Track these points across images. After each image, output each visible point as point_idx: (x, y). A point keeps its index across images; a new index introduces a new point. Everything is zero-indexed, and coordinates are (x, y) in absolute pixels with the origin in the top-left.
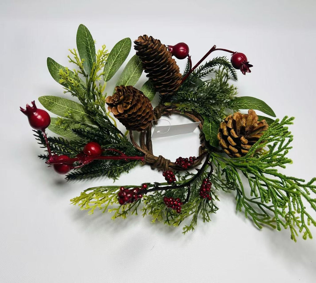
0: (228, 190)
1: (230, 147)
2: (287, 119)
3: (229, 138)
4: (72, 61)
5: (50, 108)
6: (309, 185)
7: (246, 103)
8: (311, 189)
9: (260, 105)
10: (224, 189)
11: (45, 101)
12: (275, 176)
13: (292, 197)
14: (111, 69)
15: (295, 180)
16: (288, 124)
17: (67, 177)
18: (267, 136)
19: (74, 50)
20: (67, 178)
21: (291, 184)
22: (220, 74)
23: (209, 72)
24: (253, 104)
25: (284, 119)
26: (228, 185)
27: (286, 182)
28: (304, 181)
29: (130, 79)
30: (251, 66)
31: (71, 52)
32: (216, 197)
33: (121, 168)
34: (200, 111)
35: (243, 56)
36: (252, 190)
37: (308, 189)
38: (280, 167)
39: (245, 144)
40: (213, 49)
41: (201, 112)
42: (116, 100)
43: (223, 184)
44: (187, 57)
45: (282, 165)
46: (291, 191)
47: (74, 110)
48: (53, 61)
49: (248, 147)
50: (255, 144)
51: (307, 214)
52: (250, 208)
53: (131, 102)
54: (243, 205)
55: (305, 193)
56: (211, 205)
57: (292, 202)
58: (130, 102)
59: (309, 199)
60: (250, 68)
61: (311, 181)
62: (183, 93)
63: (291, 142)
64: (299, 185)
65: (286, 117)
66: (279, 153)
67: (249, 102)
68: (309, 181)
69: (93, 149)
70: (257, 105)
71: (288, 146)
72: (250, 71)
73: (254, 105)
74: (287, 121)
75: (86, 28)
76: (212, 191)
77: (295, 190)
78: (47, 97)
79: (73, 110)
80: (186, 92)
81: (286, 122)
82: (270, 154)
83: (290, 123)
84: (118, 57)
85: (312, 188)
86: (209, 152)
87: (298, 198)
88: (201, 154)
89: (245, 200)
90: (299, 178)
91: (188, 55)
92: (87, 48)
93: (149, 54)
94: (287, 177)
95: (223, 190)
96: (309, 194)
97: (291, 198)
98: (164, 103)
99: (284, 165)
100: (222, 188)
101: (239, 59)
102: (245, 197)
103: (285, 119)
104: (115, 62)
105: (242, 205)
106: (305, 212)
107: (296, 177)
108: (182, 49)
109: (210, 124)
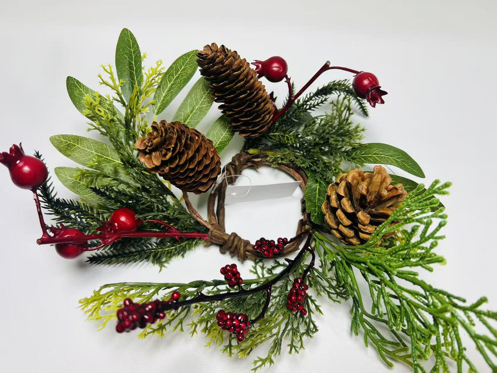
0: (337, 297)
1: (341, 227)
2: (438, 186)
3: (339, 212)
4: (104, 83)
5: (69, 153)
6: (473, 308)
7: (375, 154)
8: (478, 317)
9: (398, 158)
10: (331, 295)
11: (61, 142)
12: (415, 284)
13: (443, 326)
14: (165, 96)
15: (449, 296)
16: (440, 193)
17: (89, 259)
18: (401, 213)
19: (109, 66)
20: (88, 261)
21: (442, 304)
22: (339, 106)
23: (319, 103)
24: (387, 155)
25: (433, 184)
26: (338, 288)
27: (433, 297)
28: (464, 301)
29: (194, 111)
30: (385, 93)
31: (105, 69)
32: (317, 307)
33: (172, 249)
34: (301, 164)
35: (373, 79)
36: (373, 303)
37: (472, 315)
38: (424, 269)
39: (364, 225)
40: (326, 67)
41: (303, 165)
42: (149, 145)
43: (331, 286)
44: (285, 79)
45: (427, 265)
46: (440, 315)
47: (105, 157)
48: (78, 82)
49: (370, 229)
50: (380, 226)
51: (468, 362)
52: (374, 330)
53: (172, 147)
54: (362, 325)
55: (467, 322)
56: (307, 320)
57: (443, 334)
58: (172, 149)
59: (473, 335)
60: (383, 97)
61: (478, 301)
62: (279, 136)
63: (442, 228)
64: (455, 306)
65: (436, 182)
66: (421, 245)
67: (381, 153)
68: (475, 301)
69: (123, 219)
70: (394, 157)
71: (438, 234)
72: (383, 102)
73: (388, 158)
74: (438, 188)
75: (131, 34)
76: (311, 297)
77: (448, 315)
78: (64, 136)
79: (103, 157)
80: (282, 134)
81: (437, 190)
82: (405, 245)
83: (444, 193)
84: (177, 78)
85: (479, 315)
86: (311, 231)
87: (453, 330)
88: (299, 232)
89: (365, 317)
90: (456, 295)
91: (286, 77)
92: (130, 63)
93: (217, 73)
94: (435, 289)
95: (330, 297)
96: (474, 325)
97: (441, 329)
98: (248, 149)
99: (431, 265)
100: (329, 293)
101: (366, 82)
102: (364, 312)
103: (435, 185)
104: (172, 85)
105: (360, 324)
106: (464, 357)
107: (450, 292)
108: (275, 67)
109: (318, 184)
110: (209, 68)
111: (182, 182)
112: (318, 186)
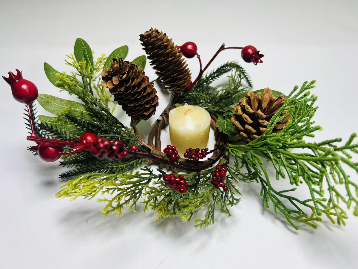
2: (307, 85)
3: (245, 116)
5: (47, 107)
6: (348, 146)
8: (352, 150)
10: (246, 180)
12: (303, 147)
13: (329, 165)
15: (329, 143)
16: (310, 88)
17: (60, 176)
18: (286, 104)
20: (60, 177)
21: (324, 151)
22: (233, 77)
25: (303, 85)
26: (250, 176)
27: (318, 150)
28: (340, 140)
30: (262, 56)
32: (237, 190)
33: (124, 166)
34: (212, 109)
35: (254, 49)
36: (277, 171)
37: (348, 151)
38: (308, 137)
39: (263, 119)
40: (222, 48)
41: (214, 109)
42: (111, 71)
43: (245, 177)
44: (196, 56)
45: (310, 134)
46: (326, 158)
49: (266, 123)
50: (273, 116)
51: (353, 184)
52: (279, 202)
54: (271, 199)
55: (346, 157)
57: (330, 173)
59: (352, 164)
60: (261, 59)
61: (350, 138)
62: (195, 94)
63: (315, 102)
64: (336, 149)
65: (306, 83)
66: (303, 119)
68: (347, 139)
69: (89, 138)
71: (313, 107)
72: (261, 62)
74: (308, 86)
76: (232, 183)
77: (330, 156)
80: (197, 93)
81: (307, 87)
82: (292, 122)
83: (312, 87)
85: (353, 149)
86: (224, 145)
87: (337, 166)
89: (272, 192)
90: (334, 138)
91: (197, 54)
93: (153, 44)
94: (318, 144)
95: (245, 182)
96: (351, 158)
97: (328, 168)
100: (244, 180)
101: (250, 51)
102: (271, 188)
103: (305, 85)
105: (269, 198)
106: (349, 182)
107: (329, 139)
108: (190, 47)
109: (225, 121)
110: (147, 41)
111: (133, 104)
112: (225, 122)
